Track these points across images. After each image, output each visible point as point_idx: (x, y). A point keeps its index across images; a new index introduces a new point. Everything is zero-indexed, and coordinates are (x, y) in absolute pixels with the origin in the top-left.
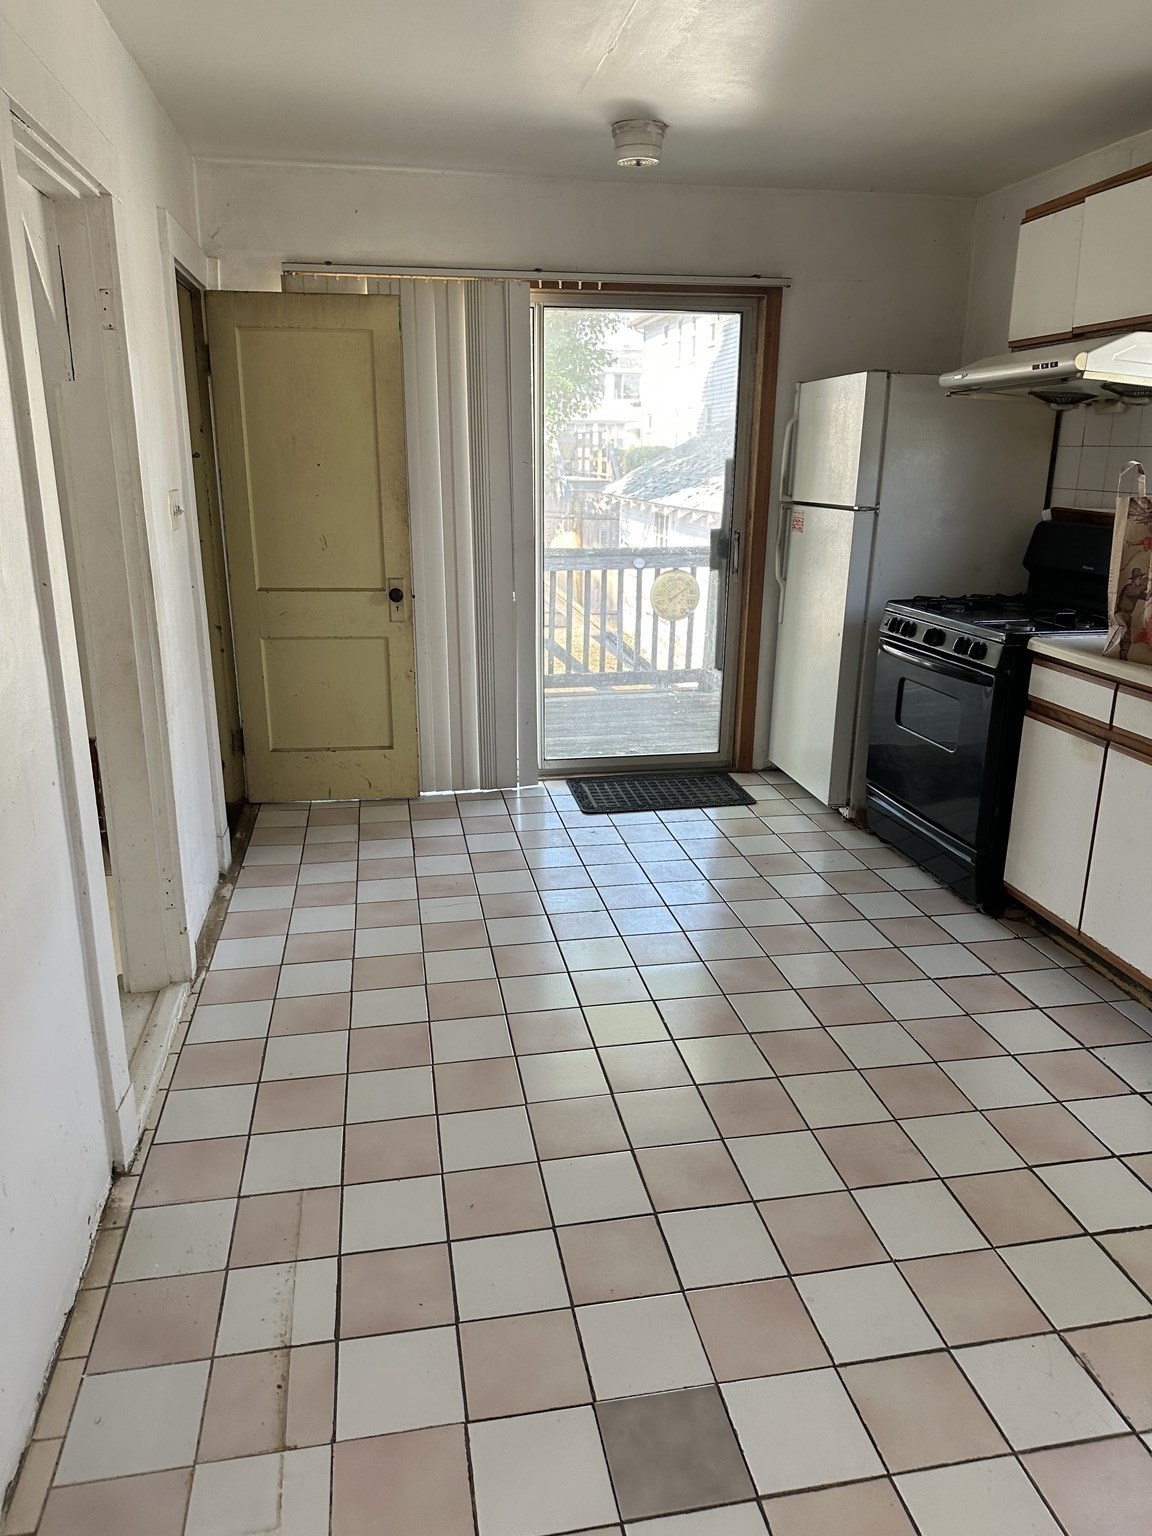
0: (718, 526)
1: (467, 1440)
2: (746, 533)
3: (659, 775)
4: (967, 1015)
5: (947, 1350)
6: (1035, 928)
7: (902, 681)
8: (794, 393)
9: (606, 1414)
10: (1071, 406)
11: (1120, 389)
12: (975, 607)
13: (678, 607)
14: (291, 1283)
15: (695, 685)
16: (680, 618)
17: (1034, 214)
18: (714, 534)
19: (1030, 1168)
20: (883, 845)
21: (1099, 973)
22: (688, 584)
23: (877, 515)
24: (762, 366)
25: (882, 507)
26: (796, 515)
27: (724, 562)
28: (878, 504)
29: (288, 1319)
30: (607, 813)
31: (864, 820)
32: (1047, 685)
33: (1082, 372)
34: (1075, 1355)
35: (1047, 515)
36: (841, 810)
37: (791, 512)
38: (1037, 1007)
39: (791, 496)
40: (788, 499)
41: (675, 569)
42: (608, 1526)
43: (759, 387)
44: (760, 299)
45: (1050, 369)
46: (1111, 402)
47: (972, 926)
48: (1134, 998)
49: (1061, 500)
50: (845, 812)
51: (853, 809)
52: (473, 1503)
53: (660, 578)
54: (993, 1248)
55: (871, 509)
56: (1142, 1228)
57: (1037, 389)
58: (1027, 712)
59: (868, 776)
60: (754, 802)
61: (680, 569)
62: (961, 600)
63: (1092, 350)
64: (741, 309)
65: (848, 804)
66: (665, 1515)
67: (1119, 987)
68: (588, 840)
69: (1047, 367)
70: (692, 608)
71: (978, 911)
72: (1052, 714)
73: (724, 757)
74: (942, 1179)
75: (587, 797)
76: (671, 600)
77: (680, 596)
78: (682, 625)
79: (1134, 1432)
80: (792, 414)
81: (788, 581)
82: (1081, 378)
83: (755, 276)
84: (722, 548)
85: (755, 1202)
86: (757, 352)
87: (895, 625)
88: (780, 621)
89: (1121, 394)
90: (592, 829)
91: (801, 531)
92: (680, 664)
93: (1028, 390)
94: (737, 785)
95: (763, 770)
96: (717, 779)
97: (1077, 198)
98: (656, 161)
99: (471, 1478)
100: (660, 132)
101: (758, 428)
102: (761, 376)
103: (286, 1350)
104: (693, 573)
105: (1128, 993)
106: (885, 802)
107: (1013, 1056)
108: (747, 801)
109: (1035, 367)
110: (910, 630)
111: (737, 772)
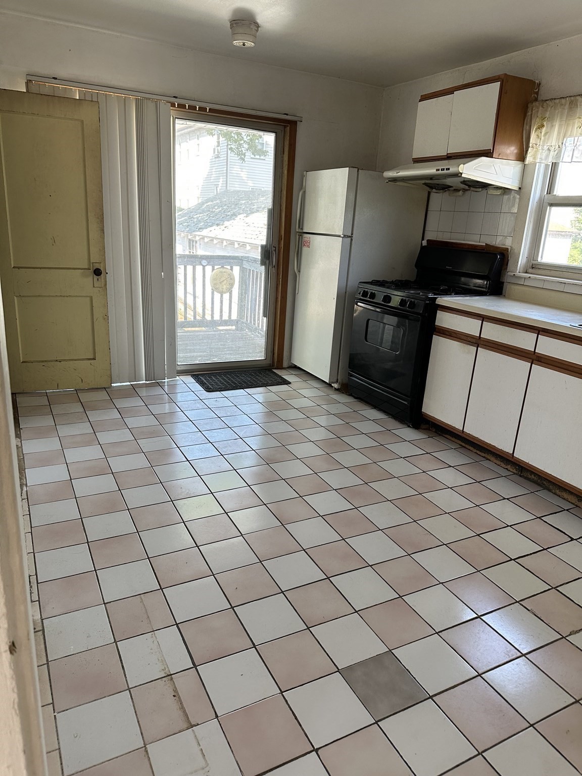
0: (264, 243)
1: (286, 701)
2: (279, 247)
3: (238, 371)
4: (424, 472)
5: (479, 617)
6: (435, 432)
7: (368, 320)
8: (302, 177)
9: (347, 673)
10: (442, 191)
11: (470, 184)
12: (399, 285)
13: (225, 287)
14: (156, 642)
15: (234, 327)
16: (225, 293)
17: (424, 98)
18: (262, 246)
19: (478, 535)
20: (356, 400)
21: (469, 450)
22: (229, 275)
23: (352, 240)
24: (287, 161)
25: (354, 236)
26: (306, 239)
27: (267, 262)
28: (352, 234)
29: (163, 661)
30: (219, 391)
31: (346, 388)
32: (444, 320)
33: (461, 174)
34: (529, 610)
35: (425, 243)
36: (332, 385)
37: (302, 238)
38: (451, 466)
39: (302, 229)
40: (301, 231)
41: (223, 267)
42: (371, 725)
43: (286, 172)
44: (285, 127)
45: (445, 171)
46: (464, 190)
47: (408, 433)
48: (488, 459)
49: (430, 236)
50: (336, 386)
51: (339, 384)
52: (303, 730)
53: (215, 271)
54: (478, 571)
55: (350, 237)
56: (531, 554)
57: (427, 181)
58: (435, 333)
59: (349, 367)
60: (290, 383)
61: (225, 267)
62: (392, 282)
63: (466, 163)
64: (276, 131)
65: (337, 382)
66: (394, 714)
67: (480, 455)
68: (215, 405)
69: (444, 170)
70: (232, 288)
71: (409, 426)
72: (447, 333)
73: (269, 362)
74: (446, 545)
75: (206, 384)
76: (221, 283)
77: (225, 282)
78: (226, 296)
79: (563, 637)
80: (302, 187)
81: (301, 273)
82: (461, 176)
83: (285, 114)
84: (267, 254)
85: (371, 566)
86: (283, 154)
87: (365, 294)
88: (297, 293)
89: (469, 186)
90: (215, 399)
91: (308, 246)
92: (225, 317)
93: (423, 182)
94: (278, 375)
95: (288, 368)
96: (267, 372)
97: (450, 92)
98: (253, 44)
99: (296, 718)
100: (256, 29)
101: (285, 193)
102: (287, 166)
103: (169, 677)
104: (232, 269)
105: (484, 457)
106: (357, 379)
107: (451, 488)
108: (287, 383)
109: (438, 170)
110: (373, 296)
111: (275, 369)
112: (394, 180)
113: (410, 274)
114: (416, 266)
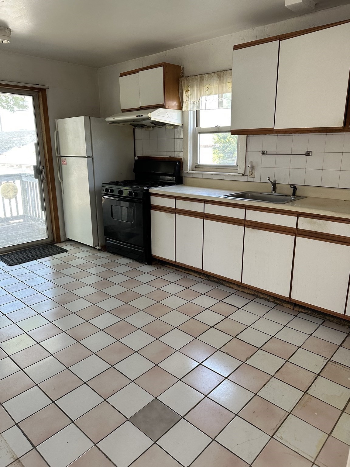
0: (35, 164)
1: (99, 449)
2: (46, 166)
3: (30, 249)
4: (158, 289)
5: (200, 364)
6: (160, 265)
7: (112, 205)
8: (55, 122)
9: (133, 420)
10: (141, 128)
11: (156, 123)
12: (126, 183)
13: (11, 195)
14: (3, 441)
15: (22, 220)
16: (12, 198)
17: (122, 75)
18: (34, 167)
19: (192, 318)
20: (112, 254)
21: (180, 271)
22: (13, 186)
23: (93, 159)
24: (43, 113)
25: (94, 156)
26: (63, 160)
27: (39, 176)
28: (93, 155)
29: (11, 451)
30: (19, 264)
31: (105, 248)
32: (155, 201)
33: (150, 118)
34: (225, 353)
35: (136, 158)
36: (96, 247)
37: (60, 159)
38: (172, 283)
39: (60, 154)
40: (59, 155)
41: (8, 182)
42: (152, 445)
43: (43, 120)
44: (38, 92)
45: (141, 117)
46: (153, 127)
47: (146, 268)
48: (190, 274)
49: (139, 154)
50: (98, 248)
51: (100, 246)
52: (113, 463)
53: (2, 185)
54: (196, 338)
55: (91, 157)
56: (220, 322)
57: (132, 123)
58: (151, 209)
59: (105, 235)
60: (67, 251)
61: (9, 181)
62: (122, 182)
63: (152, 112)
64: (33, 95)
65: (99, 245)
67: (186, 273)
68: (17, 274)
70: (16, 195)
71: (146, 264)
72: (158, 208)
73: (50, 239)
74: (176, 328)
75: (8, 261)
76: (8, 192)
77: (11, 191)
78: (13, 201)
79: (244, 363)
80: (55, 128)
81: (64, 180)
82: (150, 119)
83: (37, 84)
84: (38, 171)
85: (137, 352)
86: (40, 109)
87: (107, 190)
88: (63, 193)
89: (156, 125)
90: (17, 270)
91: (66, 164)
92: (15, 214)
93: (130, 123)
94: (59, 247)
95: (64, 241)
96: (51, 246)
97: (136, 72)
98: (9, 42)
99: (107, 457)
100: (10, 32)
101: (45, 133)
102: (43, 117)
103: (17, 460)
104: (14, 182)
105: (188, 274)
106: (111, 241)
107: (174, 295)
108: (65, 251)
109: (137, 116)
110: (112, 191)
111: (56, 243)
112: (113, 122)
113: (131, 177)
114: (134, 171)
